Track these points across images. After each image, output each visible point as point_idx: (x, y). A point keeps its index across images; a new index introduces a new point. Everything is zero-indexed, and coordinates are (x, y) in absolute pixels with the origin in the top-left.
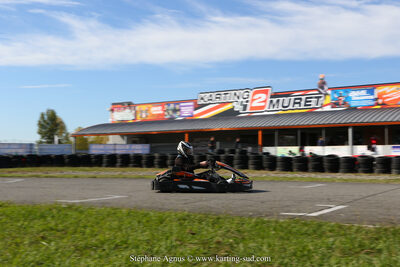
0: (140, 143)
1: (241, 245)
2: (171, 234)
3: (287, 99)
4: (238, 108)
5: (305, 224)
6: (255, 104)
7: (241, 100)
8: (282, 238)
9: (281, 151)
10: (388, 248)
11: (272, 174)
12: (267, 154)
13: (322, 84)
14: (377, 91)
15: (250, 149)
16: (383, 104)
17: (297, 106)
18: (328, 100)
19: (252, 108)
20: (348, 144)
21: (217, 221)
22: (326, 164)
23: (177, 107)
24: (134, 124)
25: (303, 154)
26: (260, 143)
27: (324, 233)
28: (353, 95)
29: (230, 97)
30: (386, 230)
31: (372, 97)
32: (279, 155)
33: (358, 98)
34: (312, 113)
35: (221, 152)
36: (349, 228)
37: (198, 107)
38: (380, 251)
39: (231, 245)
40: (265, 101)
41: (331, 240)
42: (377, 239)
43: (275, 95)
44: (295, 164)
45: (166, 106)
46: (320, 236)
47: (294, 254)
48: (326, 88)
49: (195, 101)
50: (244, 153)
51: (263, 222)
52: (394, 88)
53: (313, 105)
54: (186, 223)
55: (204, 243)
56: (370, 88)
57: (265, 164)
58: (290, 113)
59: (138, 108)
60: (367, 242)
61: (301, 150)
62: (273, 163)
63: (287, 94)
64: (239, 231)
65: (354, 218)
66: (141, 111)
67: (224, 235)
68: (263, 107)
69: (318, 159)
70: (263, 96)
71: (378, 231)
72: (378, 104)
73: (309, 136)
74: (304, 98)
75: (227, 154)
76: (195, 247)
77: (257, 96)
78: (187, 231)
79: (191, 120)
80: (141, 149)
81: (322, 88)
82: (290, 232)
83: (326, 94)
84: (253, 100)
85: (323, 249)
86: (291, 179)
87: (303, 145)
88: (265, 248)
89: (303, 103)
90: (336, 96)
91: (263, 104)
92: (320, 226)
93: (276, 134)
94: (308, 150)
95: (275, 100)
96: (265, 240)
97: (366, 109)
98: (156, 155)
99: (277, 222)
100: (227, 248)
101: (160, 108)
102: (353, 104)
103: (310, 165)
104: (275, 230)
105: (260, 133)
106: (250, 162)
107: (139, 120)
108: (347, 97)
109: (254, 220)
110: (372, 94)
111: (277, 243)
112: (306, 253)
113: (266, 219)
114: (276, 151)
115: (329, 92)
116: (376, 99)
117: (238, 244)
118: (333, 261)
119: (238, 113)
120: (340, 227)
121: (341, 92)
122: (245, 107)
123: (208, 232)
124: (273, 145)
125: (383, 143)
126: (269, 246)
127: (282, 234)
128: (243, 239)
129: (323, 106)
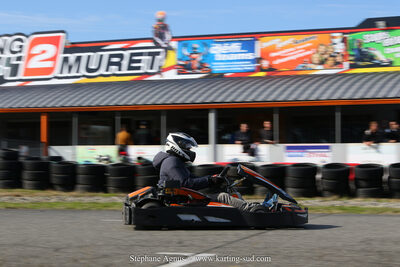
3: (95, 56)
6: (35, 64)
9: (83, 154)
11: (69, 197)
13: (161, 30)
14: (261, 45)
15: (24, 150)
16: (271, 69)
17: (114, 69)
18: (172, 59)
20: (208, 142)
25: (126, 160)
26: (44, 137)
28: (218, 50)
31: (250, 56)
32: (81, 162)
33: (227, 57)
34: (141, 82)
40: (53, 59)
43: (72, 48)
44: (112, 179)
48: (168, 36)
52: (289, 40)
53: (144, 67)
56: (248, 39)
61: (122, 151)
62: (70, 177)
63: (96, 47)
70: (50, 49)
72: (261, 69)
74: (127, 54)
77: (38, 49)
81: (161, 36)
83: (168, 49)
86: (106, 206)
89: (125, 63)
90: (186, 52)
91: (49, 64)
93: (75, 121)
94: (135, 152)
95: (72, 57)
97: (240, 78)
102: (217, 68)
105: (44, 120)
106: (26, 174)
108: (207, 55)
110: (252, 50)
114: (74, 155)
115: (174, 44)
116: (258, 60)
121: (196, 44)
124: (68, 143)
129: (161, 70)
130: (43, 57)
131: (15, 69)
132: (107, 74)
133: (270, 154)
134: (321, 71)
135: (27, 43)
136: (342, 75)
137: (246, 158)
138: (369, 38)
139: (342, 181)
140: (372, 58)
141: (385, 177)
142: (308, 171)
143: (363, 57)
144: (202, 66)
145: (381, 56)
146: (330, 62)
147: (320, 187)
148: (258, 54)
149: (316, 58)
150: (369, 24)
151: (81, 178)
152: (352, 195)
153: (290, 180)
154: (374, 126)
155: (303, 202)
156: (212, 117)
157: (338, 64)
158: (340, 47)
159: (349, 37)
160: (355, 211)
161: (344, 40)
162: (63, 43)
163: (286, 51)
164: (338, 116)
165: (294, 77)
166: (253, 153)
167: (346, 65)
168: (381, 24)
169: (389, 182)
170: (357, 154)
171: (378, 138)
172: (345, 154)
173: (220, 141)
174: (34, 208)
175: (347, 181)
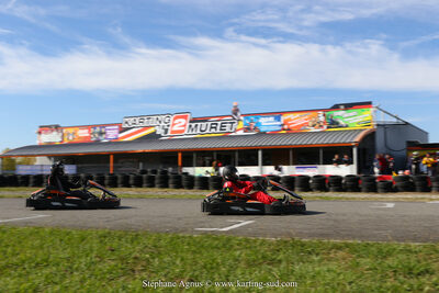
2: (92, 251)
3: (204, 124)
4: (160, 131)
6: (176, 128)
7: (163, 124)
11: (190, 192)
12: (186, 174)
15: (171, 169)
16: (288, 129)
17: (213, 131)
19: (173, 132)
23: (103, 130)
26: (180, 164)
27: (232, 246)
29: (153, 121)
32: (197, 175)
34: (226, 137)
35: (144, 172)
37: (122, 130)
38: (279, 262)
42: (278, 251)
43: (194, 120)
49: (120, 125)
50: (165, 173)
54: (106, 240)
57: (184, 182)
58: (207, 136)
68: (183, 131)
75: (149, 174)
77: (177, 121)
79: (116, 142)
84: (174, 125)
92: (229, 240)
93: (195, 156)
97: (274, 134)
104: (189, 244)
106: (170, 181)
109: (170, 236)
114: (194, 171)
117: (154, 259)
118: (239, 272)
119: (160, 136)
122: (166, 131)
124: (192, 166)
129: (236, 131)
132: (210, 132)
133: (288, 170)
135: (172, 117)
136: (324, 132)
137: (276, 173)
139: (323, 184)
142: (306, 179)
144: (255, 128)
145: (342, 123)
146: (317, 126)
147: (312, 187)
148: (282, 122)
149: (310, 124)
150: (336, 108)
151: (196, 183)
152: (327, 190)
153: (297, 183)
154: (336, 157)
155: (303, 194)
156: (260, 153)
157: (321, 127)
158: (322, 119)
159: (327, 113)
160: (328, 199)
162: (189, 118)
163: (295, 121)
164: (321, 152)
165: (300, 133)
166: (280, 170)
168: (342, 107)
169: (345, 184)
171: (339, 162)
172: (324, 170)
173: (265, 164)
174: (173, 198)
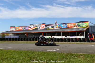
0: (16, 35)
1: (38, 58)
5: (52, 53)
6: (42, 27)
8: (47, 56)
9: (47, 37)
10: (69, 58)
13: (56, 23)
14: (67, 25)
16: (68, 27)
17: (51, 28)
18: (57, 26)
20: (61, 36)
21: (33, 53)
22: (57, 40)
24: (15, 31)
25: (52, 38)
27: (56, 55)
28: (62, 25)
30: (69, 54)
31: (66, 26)
32: (47, 38)
33: (63, 26)
34: (54, 29)
36: (61, 54)
38: (68, 58)
39: (36, 58)
40: (44, 26)
41: (58, 56)
42: (67, 56)
45: (22, 27)
46: (55, 55)
47: (50, 59)
48: (57, 24)
51: (43, 53)
52: (71, 24)
53: (54, 27)
54: (27, 53)
55: (31, 57)
56: (66, 24)
58: (49, 29)
59: (16, 28)
60: (65, 56)
61: (52, 37)
63: (49, 25)
64: (38, 54)
65: (62, 51)
66: (17, 28)
67: (35, 56)
69: (55, 39)
70: (44, 25)
71: (67, 54)
72: (67, 27)
73: (53, 34)
74: (52, 26)
76: (28, 58)
77: (42, 25)
78: (27, 55)
80: (17, 37)
82: (49, 55)
85: (56, 58)
87: (52, 36)
88: (44, 58)
89: (52, 27)
92: (55, 53)
93: (46, 33)
94: (53, 37)
95: (46, 26)
96: (44, 56)
97: (65, 28)
98: (20, 38)
99: (46, 52)
100: (35, 58)
101: (21, 28)
102: (62, 27)
103: (53, 40)
104: (46, 54)
105: (43, 33)
107: (16, 30)
108: (61, 26)
109: (41, 52)
110: (66, 25)
111: (46, 57)
112: (52, 59)
113: (44, 52)
115: (57, 25)
116: (67, 26)
117: (38, 57)
119: (38, 29)
120: (59, 53)
121: (60, 25)
123: (31, 55)
125: (68, 36)
126: (45, 58)
127: (47, 55)
128: (39, 56)
129: (56, 28)
130: (43, 26)
131: (40, 28)
132: (50, 28)
134: (74, 27)
135: (41, 25)
138: (80, 24)
140: (80, 26)
141: (82, 40)
143: (79, 26)
145: (81, 26)
146: (75, 26)
149: (74, 26)
150: (80, 22)
154: (80, 34)
157: (76, 27)
158: (76, 25)
161: (77, 24)
163: (70, 25)
164: (76, 33)
167: (77, 27)
170: (79, 37)
172: (77, 37)
175: (77, 40)
